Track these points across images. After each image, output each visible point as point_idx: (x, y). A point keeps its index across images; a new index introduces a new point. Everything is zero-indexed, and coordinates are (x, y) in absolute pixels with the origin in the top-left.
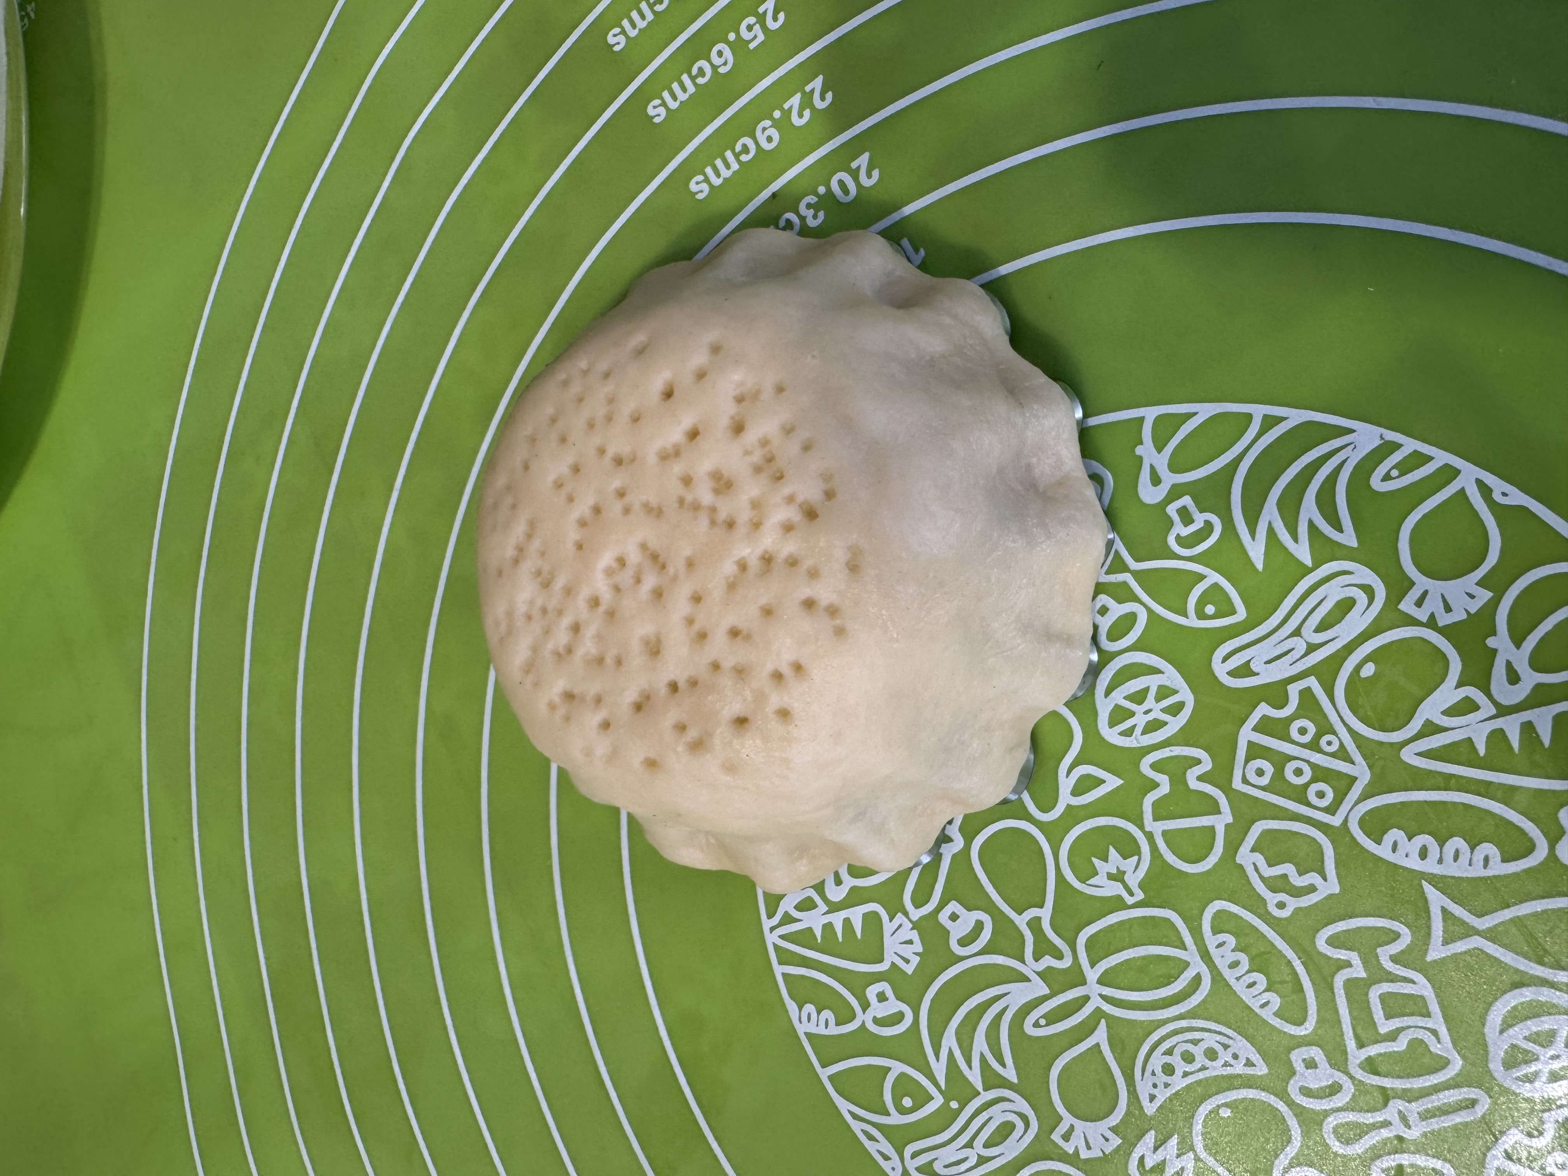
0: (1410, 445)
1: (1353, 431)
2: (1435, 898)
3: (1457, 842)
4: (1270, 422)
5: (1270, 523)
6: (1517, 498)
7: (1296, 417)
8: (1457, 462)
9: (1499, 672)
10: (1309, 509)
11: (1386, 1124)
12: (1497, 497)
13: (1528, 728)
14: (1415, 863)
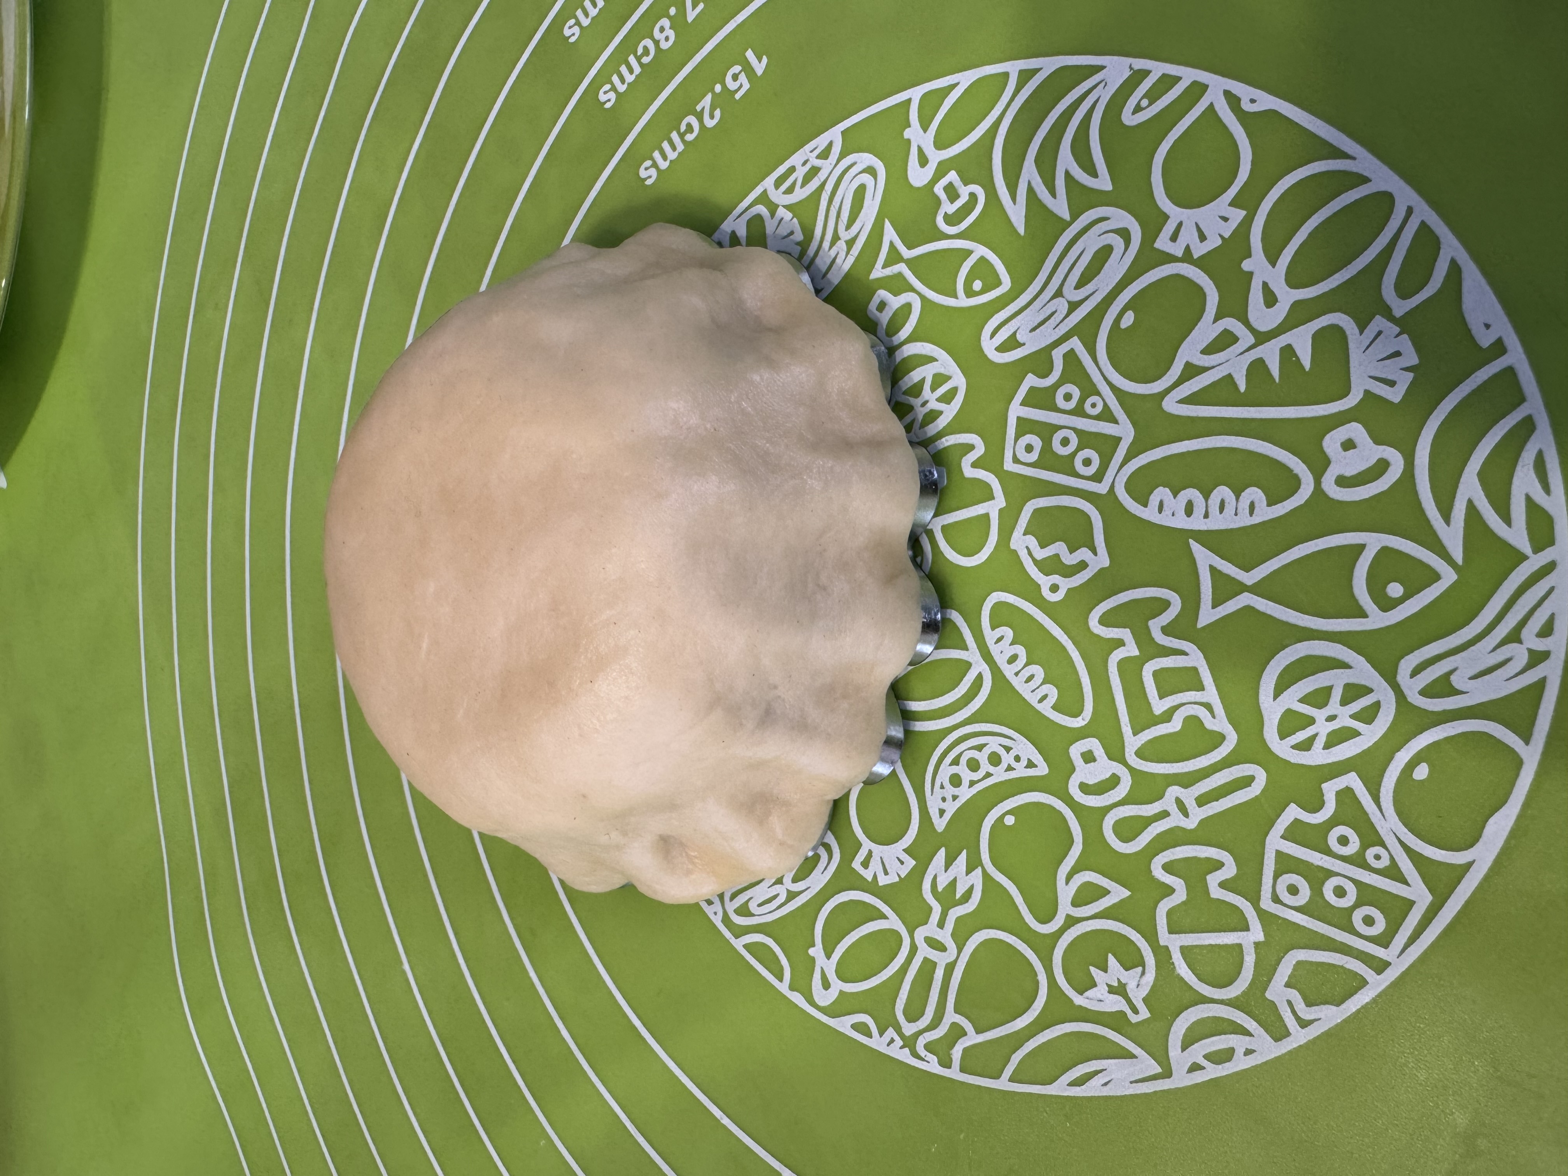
0: (1158, 69)
1: (1103, 68)
2: (1204, 557)
3: (1223, 492)
4: (1026, 76)
5: (1029, 183)
6: (1266, 101)
7: (1049, 65)
8: (1203, 76)
9: (1256, 296)
10: (1066, 160)
11: (1165, 814)
12: (1246, 106)
13: (1288, 352)
14: (1181, 522)
